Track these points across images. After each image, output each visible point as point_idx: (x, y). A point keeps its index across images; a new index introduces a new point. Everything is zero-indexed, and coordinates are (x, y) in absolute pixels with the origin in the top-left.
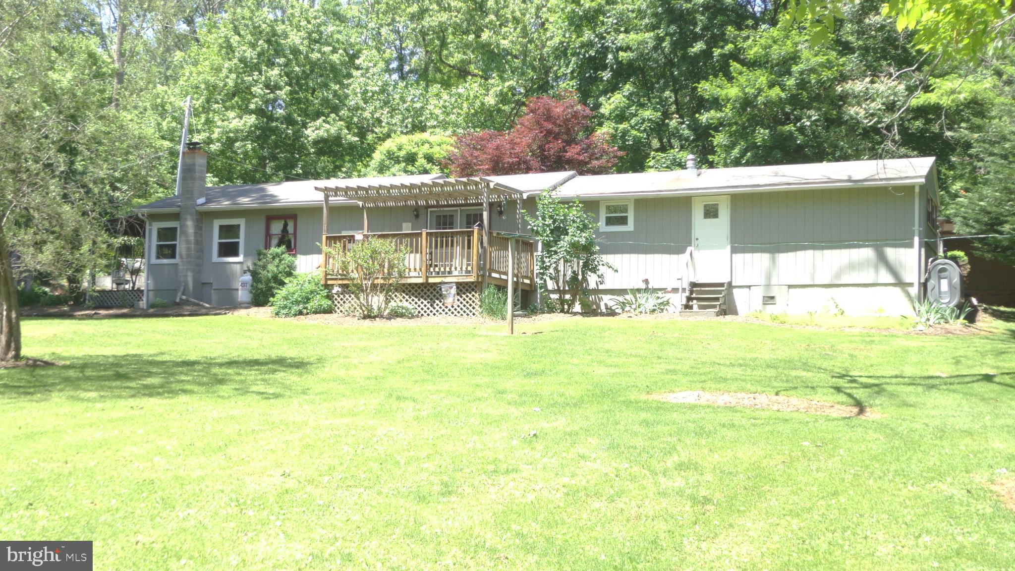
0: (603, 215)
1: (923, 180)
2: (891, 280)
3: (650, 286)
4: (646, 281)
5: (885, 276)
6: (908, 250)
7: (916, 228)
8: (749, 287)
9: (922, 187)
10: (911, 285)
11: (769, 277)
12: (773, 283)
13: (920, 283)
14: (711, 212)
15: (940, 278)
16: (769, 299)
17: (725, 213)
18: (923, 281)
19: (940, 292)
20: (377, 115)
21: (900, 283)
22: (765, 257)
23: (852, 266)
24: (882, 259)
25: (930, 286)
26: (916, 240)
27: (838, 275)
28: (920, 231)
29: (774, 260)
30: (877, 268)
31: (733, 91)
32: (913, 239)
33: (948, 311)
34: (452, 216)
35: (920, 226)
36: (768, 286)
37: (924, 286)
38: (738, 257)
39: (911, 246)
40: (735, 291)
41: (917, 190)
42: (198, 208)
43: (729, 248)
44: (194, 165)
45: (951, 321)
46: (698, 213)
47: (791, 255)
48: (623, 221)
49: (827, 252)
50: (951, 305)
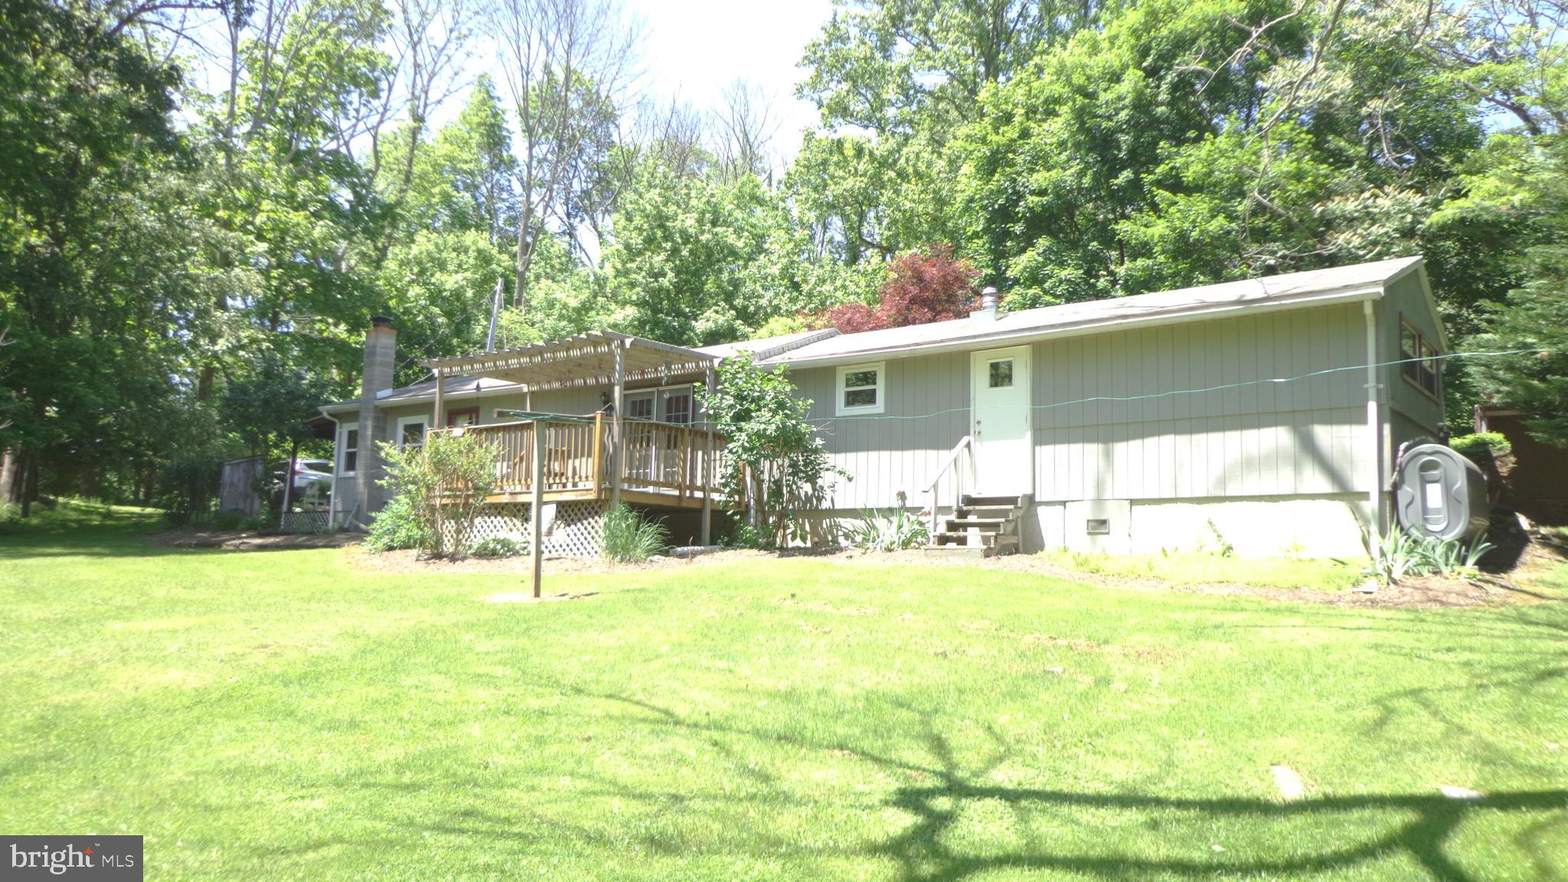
0: (841, 391)
1: (1381, 290)
2: (1326, 487)
3: (909, 504)
4: (902, 496)
5: (1316, 481)
6: (1357, 429)
7: (1371, 383)
8: (1064, 503)
9: (1378, 304)
10: (1365, 495)
11: (1099, 485)
12: (1107, 495)
13: (1381, 492)
14: (1000, 376)
15: (1424, 482)
16: (1099, 525)
17: (1022, 376)
18: (1387, 487)
19: (1425, 510)
20: (775, 302)
21: (1345, 493)
22: (1092, 451)
23: (1249, 464)
24: (1309, 448)
25: (1403, 497)
26: (1372, 407)
27: (1223, 481)
28: (1378, 391)
29: (1108, 456)
30: (1297, 466)
31: (1159, 229)
32: (1365, 407)
33: (1440, 550)
34: (649, 402)
35: (1378, 381)
36: (1099, 501)
37: (1391, 497)
38: (1046, 451)
39: (1362, 420)
40: (1041, 511)
41: (1368, 310)
42: (377, 403)
43: (1028, 436)
44: (375, 346)
45: (1446, 571)
46: (980, 377)
47: (1135, 445)
48: (870, 398)
49: (1200, 438)
50: (1448, 538)
